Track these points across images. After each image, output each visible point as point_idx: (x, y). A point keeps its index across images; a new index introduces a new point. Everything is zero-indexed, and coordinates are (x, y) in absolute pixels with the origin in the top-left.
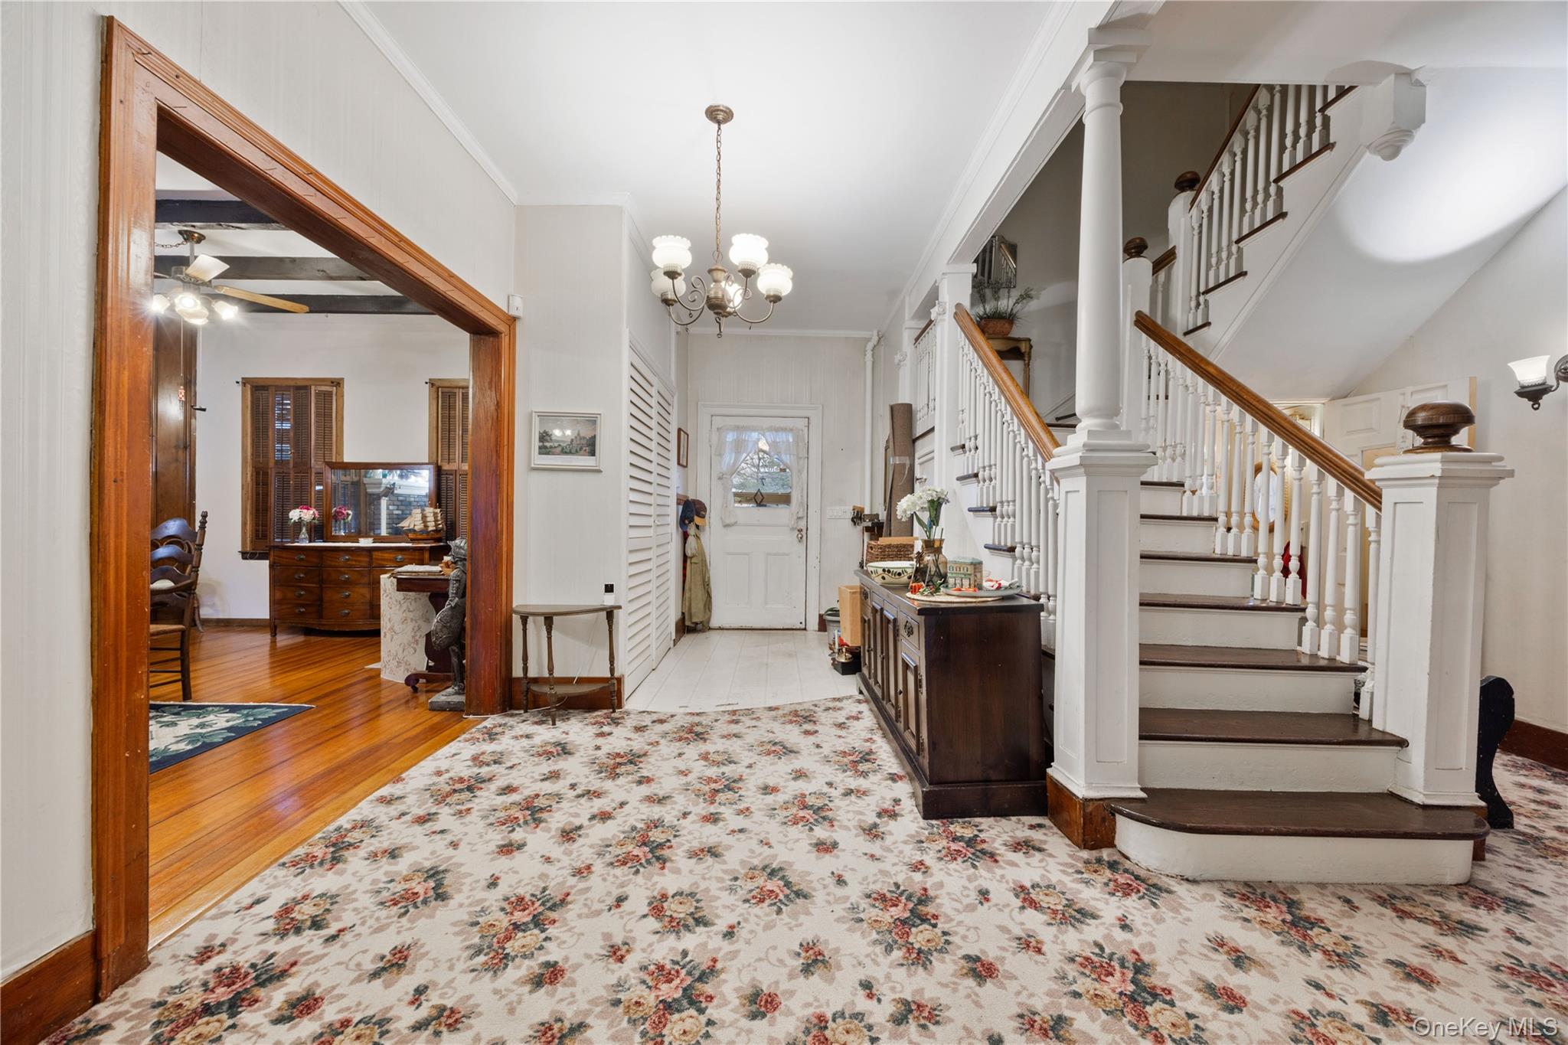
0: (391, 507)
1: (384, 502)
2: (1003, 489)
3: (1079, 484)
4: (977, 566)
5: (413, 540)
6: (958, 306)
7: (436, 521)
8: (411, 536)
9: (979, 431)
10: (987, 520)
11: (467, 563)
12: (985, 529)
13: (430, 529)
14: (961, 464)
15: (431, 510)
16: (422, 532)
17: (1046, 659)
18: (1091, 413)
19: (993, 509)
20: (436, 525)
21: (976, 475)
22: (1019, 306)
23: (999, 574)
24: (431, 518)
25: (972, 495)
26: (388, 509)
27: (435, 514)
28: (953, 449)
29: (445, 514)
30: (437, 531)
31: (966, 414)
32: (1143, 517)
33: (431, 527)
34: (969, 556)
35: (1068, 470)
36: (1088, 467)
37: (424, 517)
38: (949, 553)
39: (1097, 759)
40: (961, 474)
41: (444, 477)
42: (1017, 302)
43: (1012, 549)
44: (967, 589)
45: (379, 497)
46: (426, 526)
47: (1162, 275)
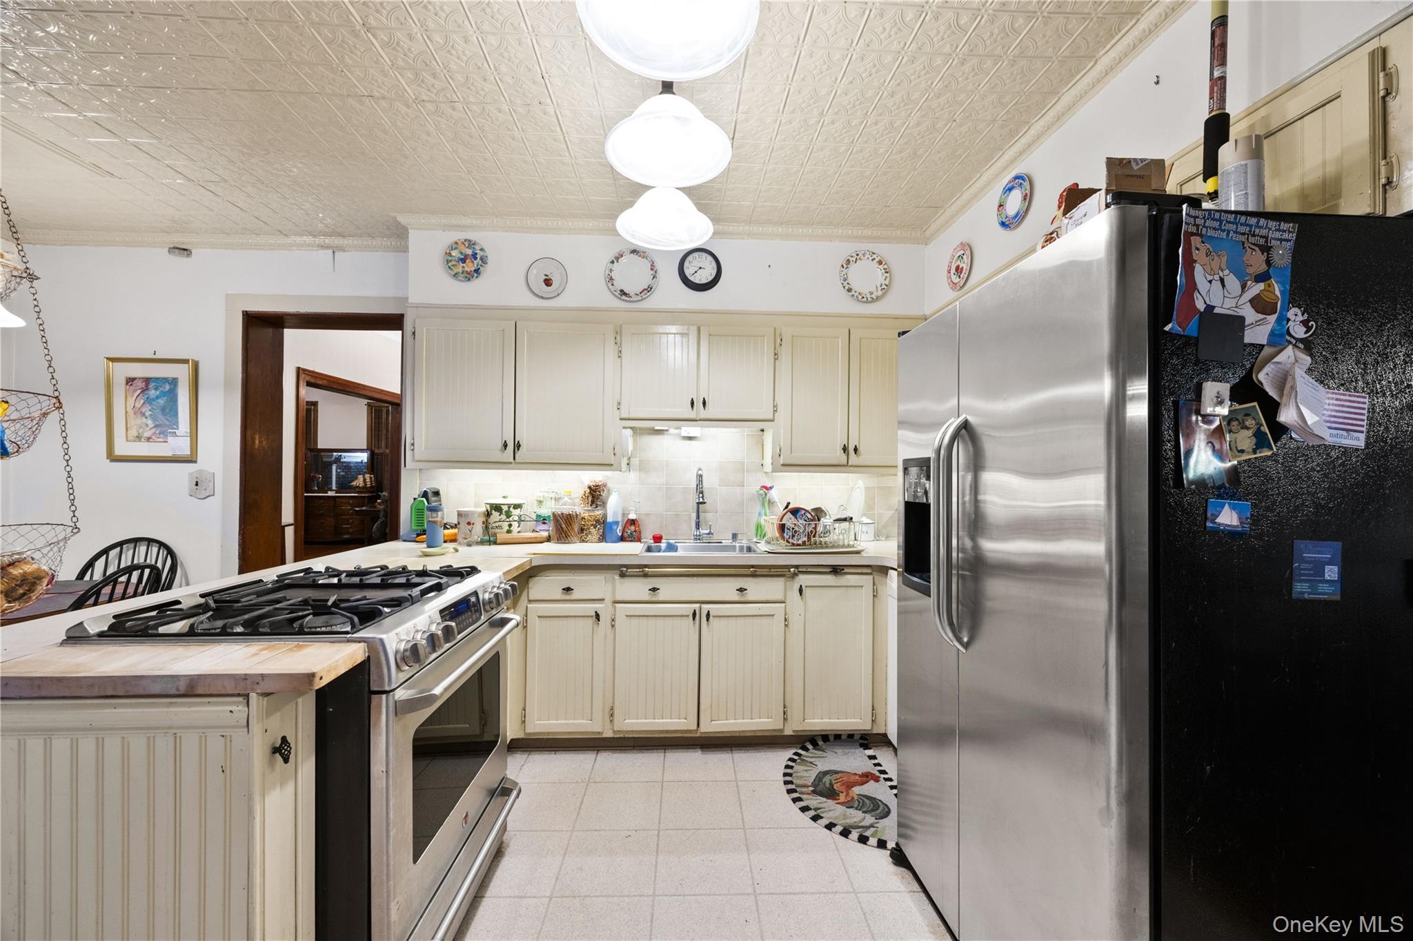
0: (338, 470)
1: (334, 467)
5: (357, 493)
7: (371, 481)
8: (357, 490)
11: (389, 504)
13: (368, 486)
15: (369, 475)
16: (363, 487)
20: (371, 484)
24: (368, 480)
26: (336, 471)
27: (371, 478)
29: (376, 477)
30: (372, 487)
33: (369, 484)
37: (365, 480)
41: (375, 457)
45: (330, 464)
46: (366, 485)
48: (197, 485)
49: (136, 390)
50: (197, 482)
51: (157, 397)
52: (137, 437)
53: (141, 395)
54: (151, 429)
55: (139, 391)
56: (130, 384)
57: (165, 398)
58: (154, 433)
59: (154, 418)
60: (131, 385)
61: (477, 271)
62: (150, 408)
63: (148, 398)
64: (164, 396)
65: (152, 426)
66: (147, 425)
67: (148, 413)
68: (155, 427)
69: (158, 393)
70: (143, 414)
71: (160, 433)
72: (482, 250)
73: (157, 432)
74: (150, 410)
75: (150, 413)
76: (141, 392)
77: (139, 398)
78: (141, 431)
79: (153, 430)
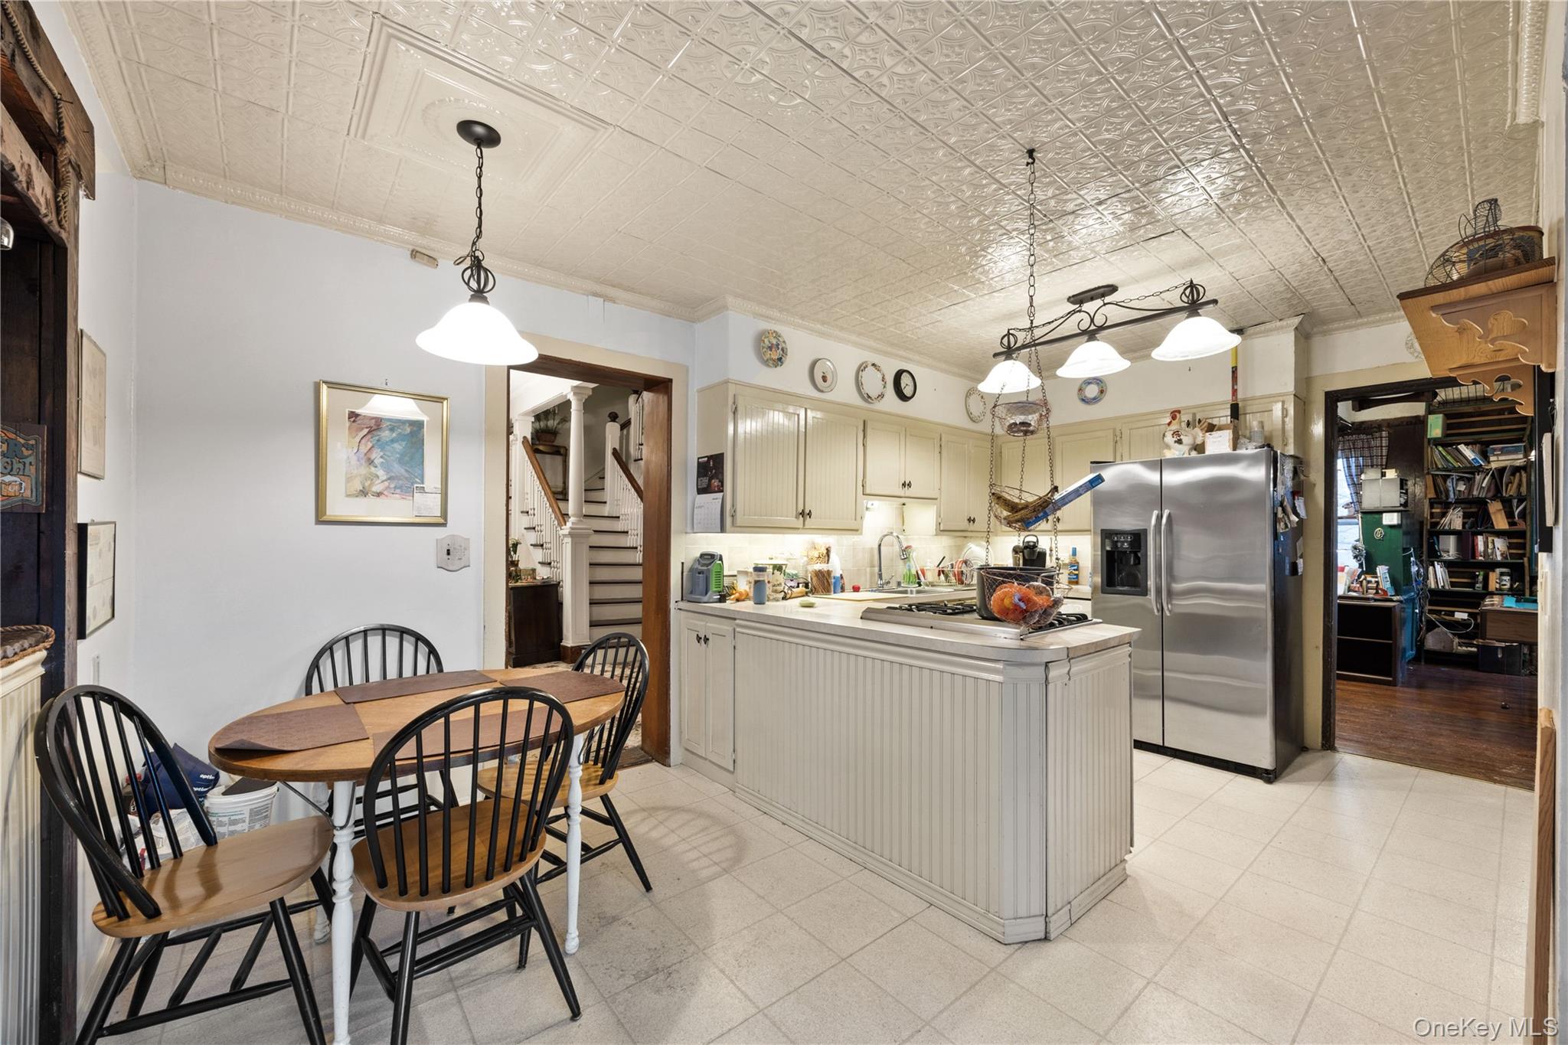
2: (546, 537)
3: (568, 540)
4: (534, 570)
6: (525, 438)
9: (536, 507)
10: (539, 551)
12: (538, 555)
14: (526, 521)
17: (560, 605)
18: (574, 516)
19: (542, 545)
21: (534, 528)
22: (560, 426)
23: (543, 573)
25: (532, 538)
28: (522, 512)
31: (529, 496)
32: (590, 547)
34: (530, 567)
35: (565, 536)
36: (571, 535)
38: (521, 566)
39: (575, 633)
40: (527, 526)
42: (558, 424)
43: (550, 564)
44: (530, 580)
47: (625, 432)
48: (448, 553)
49: (363, 429)
50: (448, 550)
51: (393, 441)
52: (361, 491)
53: (369, 436)
54: (383, 482)
55: (366, 431)
56: (352, 419)
57: (404, 443)
58: (388, 488)
59: (386, 467)
60: (354, 421)
61: (780, 359)
62: (382, 454)
63: (378, 441)
64: (402, 440)
65: (385, 478)
66: (378, 477)
67: (378, 461)
68: (389, 479)
69: (394, 435)
70: (371, 462)
71: (395, 488)
72: (784, 342)
73: (392, 486)
74: (381, 457)
75: (382, 460)
76: (368, 432)
77: (363, 441)
78: (367, 484)
79: (386, 483)
